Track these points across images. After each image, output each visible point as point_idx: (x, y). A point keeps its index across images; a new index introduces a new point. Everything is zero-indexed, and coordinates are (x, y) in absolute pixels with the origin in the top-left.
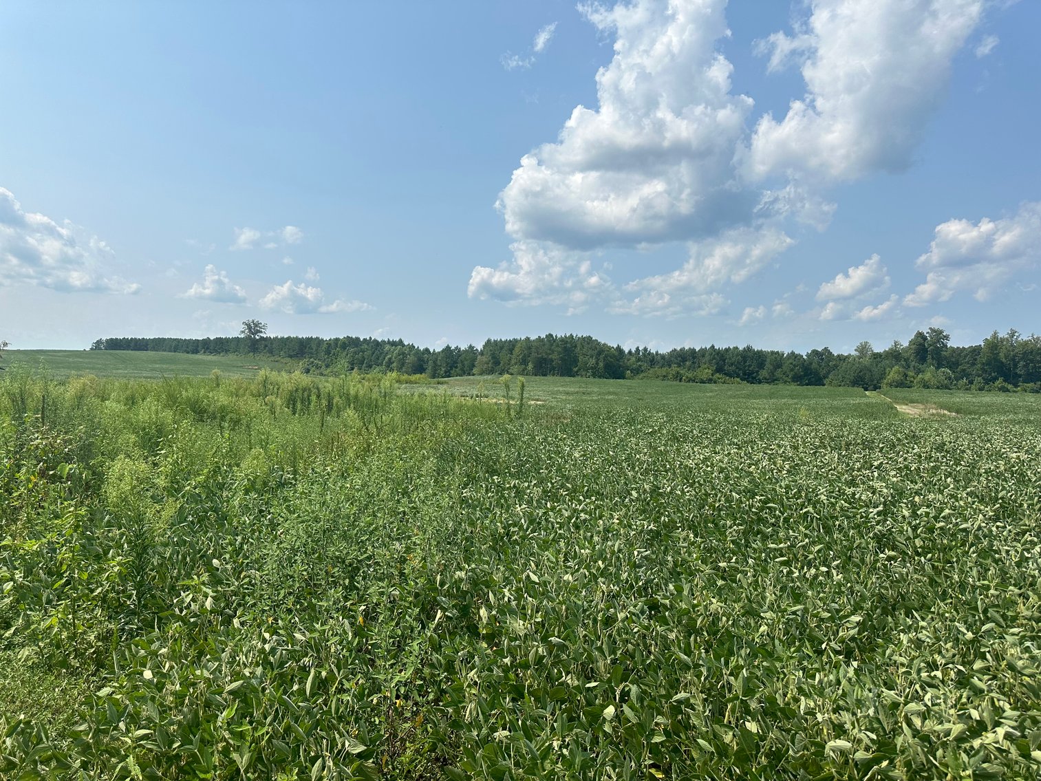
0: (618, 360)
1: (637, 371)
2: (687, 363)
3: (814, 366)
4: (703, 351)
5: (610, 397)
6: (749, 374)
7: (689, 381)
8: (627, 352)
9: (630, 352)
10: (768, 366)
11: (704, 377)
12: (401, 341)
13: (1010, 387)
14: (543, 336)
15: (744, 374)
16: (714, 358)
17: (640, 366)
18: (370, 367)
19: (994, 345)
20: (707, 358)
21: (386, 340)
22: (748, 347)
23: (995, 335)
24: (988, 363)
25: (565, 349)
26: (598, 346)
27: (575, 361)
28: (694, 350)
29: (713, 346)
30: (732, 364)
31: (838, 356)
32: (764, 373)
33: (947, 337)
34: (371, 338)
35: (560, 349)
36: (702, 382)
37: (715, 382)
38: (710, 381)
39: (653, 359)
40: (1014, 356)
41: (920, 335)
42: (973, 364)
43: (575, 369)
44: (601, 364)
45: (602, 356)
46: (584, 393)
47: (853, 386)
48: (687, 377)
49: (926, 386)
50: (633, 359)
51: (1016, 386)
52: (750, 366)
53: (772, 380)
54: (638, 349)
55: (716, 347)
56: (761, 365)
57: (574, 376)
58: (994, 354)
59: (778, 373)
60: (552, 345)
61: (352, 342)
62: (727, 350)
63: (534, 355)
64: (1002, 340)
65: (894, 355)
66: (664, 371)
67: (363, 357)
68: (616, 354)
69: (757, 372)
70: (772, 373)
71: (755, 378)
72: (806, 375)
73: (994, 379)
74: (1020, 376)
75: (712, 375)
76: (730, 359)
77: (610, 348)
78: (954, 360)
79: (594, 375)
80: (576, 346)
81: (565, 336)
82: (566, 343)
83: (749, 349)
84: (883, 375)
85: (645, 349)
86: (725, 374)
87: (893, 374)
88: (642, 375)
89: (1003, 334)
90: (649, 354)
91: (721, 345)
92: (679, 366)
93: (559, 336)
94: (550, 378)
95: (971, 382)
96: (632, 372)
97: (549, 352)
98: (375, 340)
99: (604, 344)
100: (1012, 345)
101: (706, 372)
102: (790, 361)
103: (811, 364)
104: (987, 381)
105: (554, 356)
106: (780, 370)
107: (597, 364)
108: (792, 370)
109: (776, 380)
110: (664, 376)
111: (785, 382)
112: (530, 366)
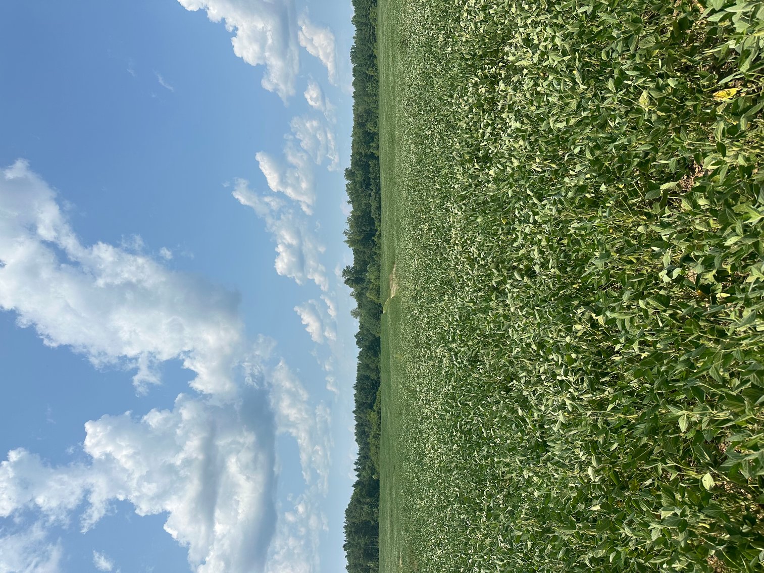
0: (365, 486)
1: (373, 470)
2: (366, 430)
3: (367, 343)
4: (358, 418)
5: (394, 493)
6: (374, 385)
7: (380, 428)
8: (358, 479)
9: (358, 476)
10: (367, 373)
11: (376, 417)
13: (377, 233)
14: (345, 553)
15: (373, 389)
16: (363, 411)
17: (369, 467)
19: (352, 242)
20: (362, 415)
22: (354, 387)
23: (347, 242)
24: (364, 245)
25: (356, 532)
26: (354, 504)
27: (366, 523)
28: (356, 425)
30: (367, 397)
31: (360, 328)
32: (373, 376)
33: (348, 267)
35: (356, 538)
36: (380, 418)
37: (380, 409)
38: (379, 413)
39: (364, 457)
40: (359, 232)
41: (346, 282)
42: (364, 252)
43: (372, 522)
44: (368, 500)
45: (361, 500)
46: (392, 516)
47: (380, 319)
48: (377, 429)
49: (379, 278)
50: (364, 473)
51: (377, 230)
52: (368, 385)
53: (377, 370)
54: (355, 470)
55: (354, 409)
56: (368, 378)
57: (378, 524)
59: (372, 366)
60: (353, 544)
62: (356, 401)
63: (361, 561)
64: (349, 238)
65: (359, 296)
66: (373, 448)
68: (359, 487)
69: (372, 380)
70: (372, 370)
71: (376, 382)
72: (373, 349)
73: (373, 241)
74: (371, 228)
75: (375, 411)
76: (363, 399)
77: (355, 493)
78: (362, 263)
79: (377, 506)
80: (354, 523)
81: (346, 532)
82: (351, 531)
83: (356, 387)
84: (372, 302)
85: (356, 463)
86: (374, 402)
87: (370, 295)
88: (376, 466)
89: (346, 238)
90: (359, 460)
91: (353, 406)
92: (368, 436)
93: (345, 539)
94: (380, 546)
95: (376, 253)
96: (374, 474)
97: (358, 547)
99: (352, 498)
100: (352, 233)
101: (373, 416)
102: (364, 359)
103: (366, 346)
104: (375, 245)
105: (362, 542)
106: (370, 365)
107: (367, 504)
108: (370, 358)
109: (377, 367)
110: (376, 447)
111: (378, 361)
112: (371, 564)
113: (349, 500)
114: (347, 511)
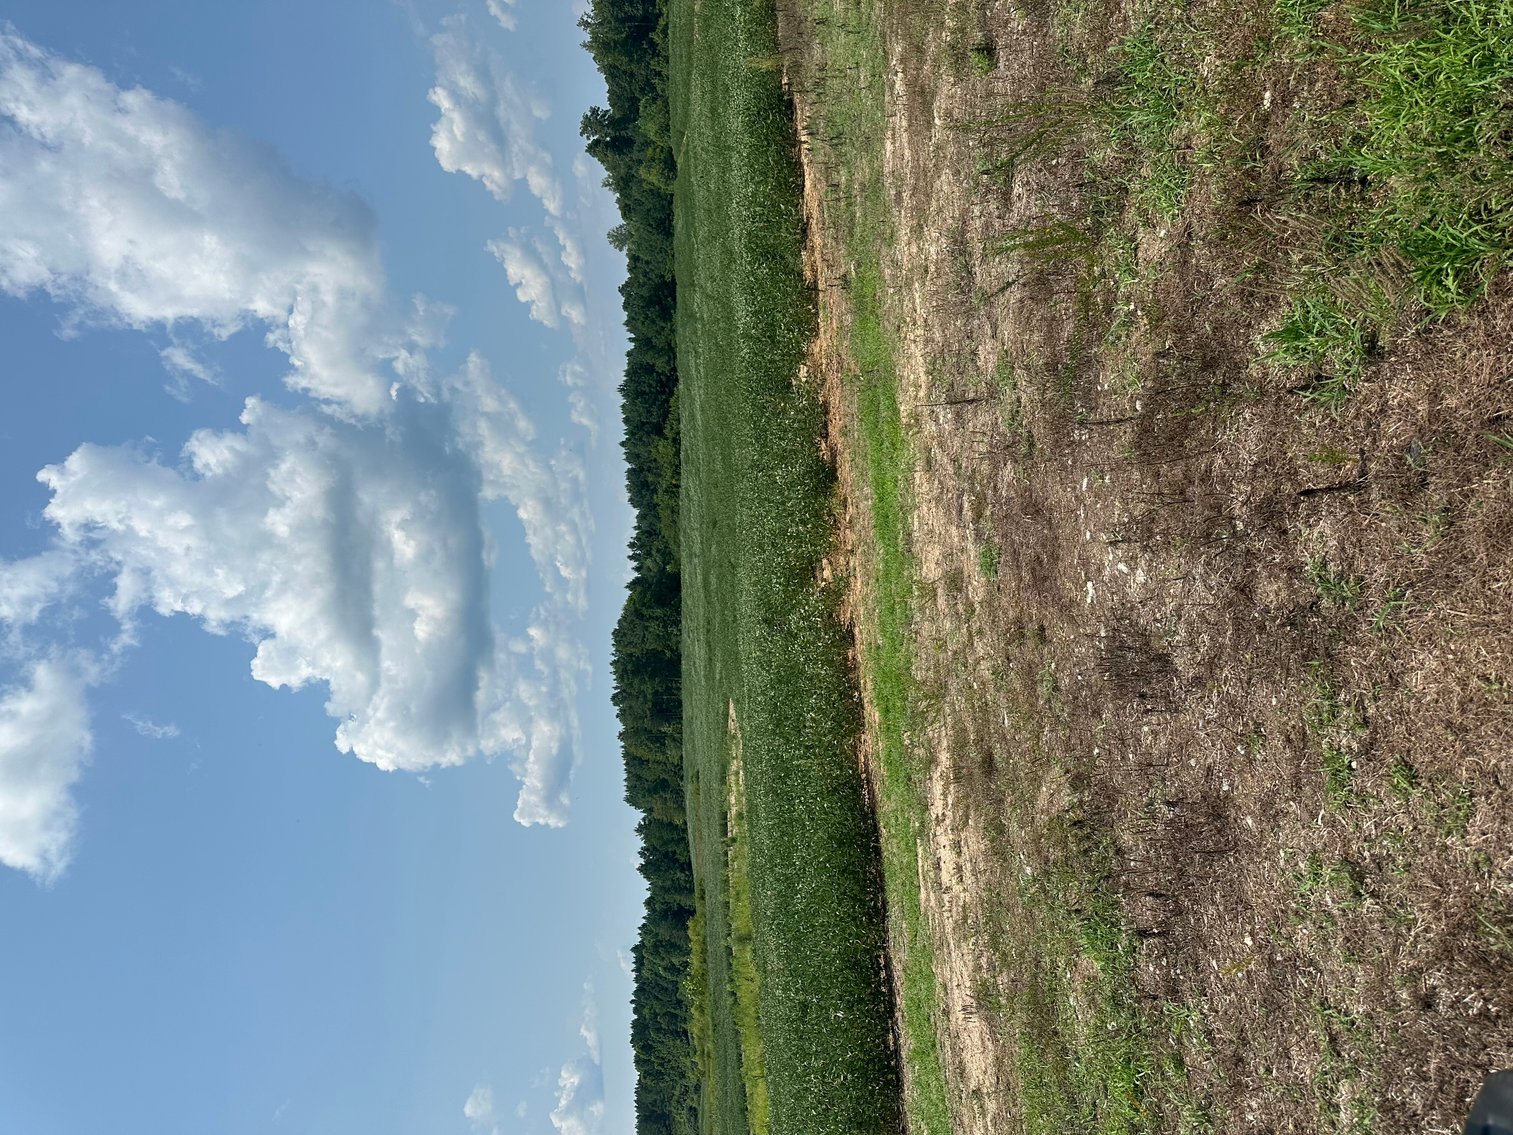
0: (650, 586)
1: (668, 556)
2: (650, 479)
3: (645, 292)
4: (631, 457)
6: (663, 386)
7: (679, 474)
8: (636, 575)
9: (637, 569)
10: (648, 359)
11: (671, 451)
12: (635, 949)
13: (662, 22)
14: (616, 710)
15: (663, 393)
16: (641, 439)
17: (658, 551)
18: (679, 1002)
19: (602, 47)
20: (641, 450)
21: (634, 975)
22: (621, 390)
23: (588, 47)
24: (629, 54)
25: (636, 672)
26: (629, 619)
27: (655, 655)
28: (629, 471)
29: (623, 444)
30: (649, 411)
31: (630, 270)
32: (660, 364)
33: (594, 111)
34: (632, 1001)
35: (636, 681)
36: (677, 453)
37: (678, 433)
38: (676, 441)
39: (647, 532)
40: (617, 19)
41: (592, 149)
42: (632, 75)
43: (668, 654)
44: (659, 612)
45: (644, 611)
47: (673, 235)
48: (673, 477)
49: (665, 129)
50: (649, 562)
51: (660, 14)
52: (650, 386)
53: (670, 351)
54: (631, 558)
55: (624, 438)
56: (650, 369)
57: (679, 657)
58: (615, 47)
59: (657, 342)
60: (630, 694)
61: (641, 1034)
62: (626, 421)
63: (647, 724)
64: (595, 39)
65: (623, 183)
66: (665, 514)
67: (665, 1014)
68: (639, 589)
69: (658, 374)
70: (659, 352)
71: (668, 378)
72: (659, 303)
73: (653, 44)
74: (646, 11)
75: (667, 439)
76: (640, 415)
77: (631, 598)
78: (627, 105)
79: (677, 623)
80: (631, 655)
81: (615, 673)
82: (625, 671)
83: (624, 390)
84: (655, 193)
85: (631, 545)
86: (664, 421)
87: (651, 176)
88: (672, 546)
89: (586, 37)
90: (637, 538)
91: (620, 432)
92: (655, 491)
93: (615, 684)
94: (684, 696)
95: (659, 74)
96: (669, 563)
97: (641, 699)
98: (636, 993)
99: (626, 609)
100: (601, 23)
101: (663, 448)
102: (639, 324)
103: (642, 296)
104: (656, 54)
105: (648, 689)
106: (654, 340)
107: (657, 618)
108: (653, 322)
109: (669, 345)
110: (673, 512)
111: (673, 331)
112: (665, 729)
113: (619, 613)
114: (616, 633)
